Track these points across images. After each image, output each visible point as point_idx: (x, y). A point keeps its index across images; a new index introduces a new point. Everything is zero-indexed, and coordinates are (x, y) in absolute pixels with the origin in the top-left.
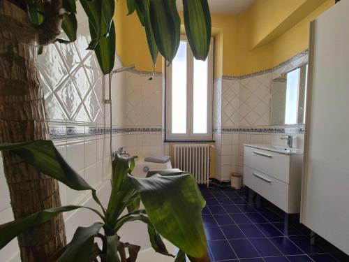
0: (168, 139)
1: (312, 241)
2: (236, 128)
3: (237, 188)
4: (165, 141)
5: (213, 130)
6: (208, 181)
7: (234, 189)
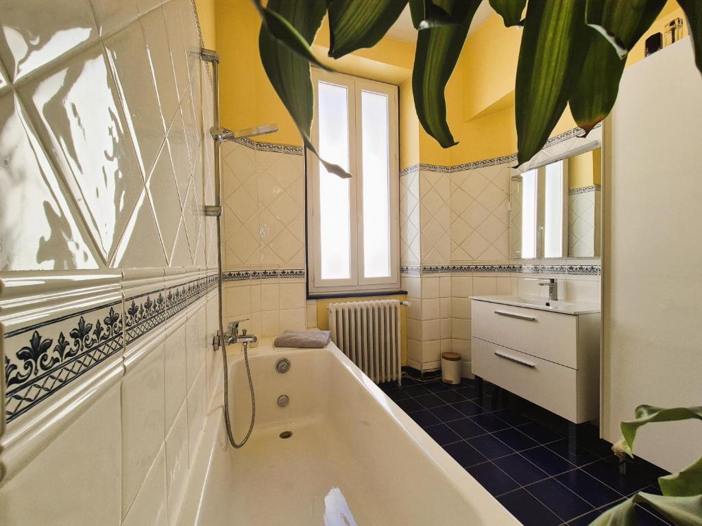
0: (313, 292)
1: (623, 469)
2: (445, 265)
3: (454, 383)
4: (309, 297)
5: (402, 270)
6: (400, 374)
7: (449, 385)
